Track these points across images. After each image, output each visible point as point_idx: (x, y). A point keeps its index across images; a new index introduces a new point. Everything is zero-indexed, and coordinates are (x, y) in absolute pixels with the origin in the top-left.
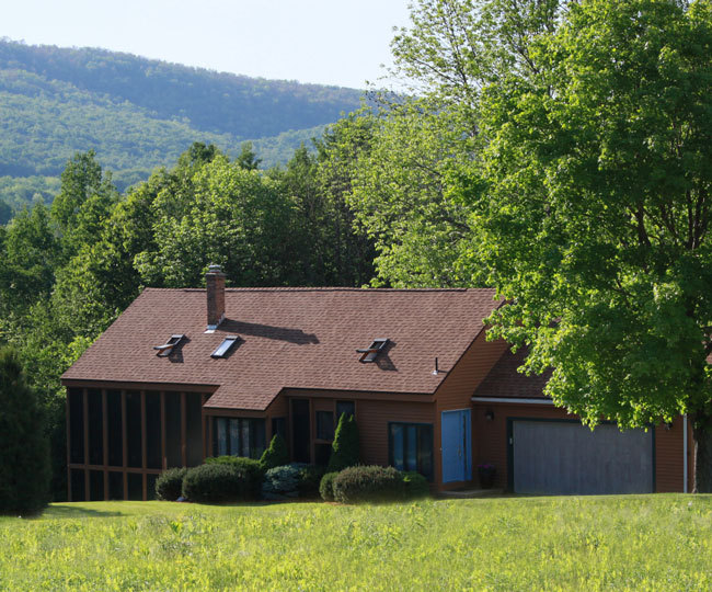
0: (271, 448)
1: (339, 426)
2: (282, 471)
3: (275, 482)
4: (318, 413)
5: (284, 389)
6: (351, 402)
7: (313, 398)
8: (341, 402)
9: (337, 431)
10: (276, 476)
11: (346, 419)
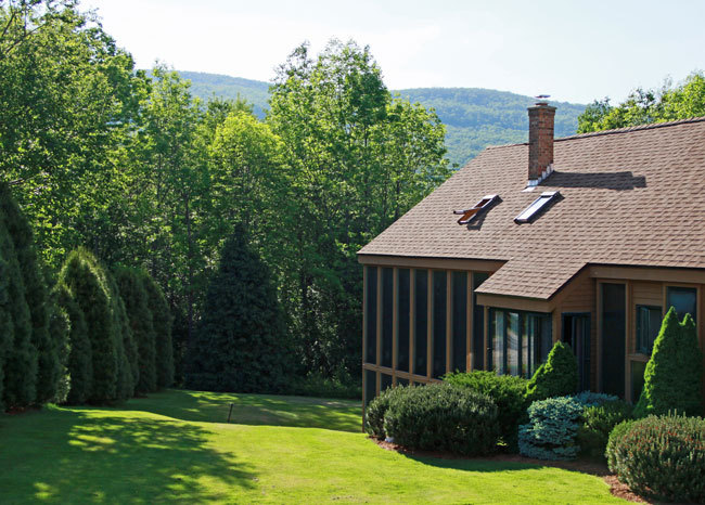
0: (548, 365)
1: (662, 332)
2: (551, 407)
3: (538, 427)
4: (639, 308)
5: (588, 265)
6: (690, 290)
7: (631, 281)
8: (675, 289)
9: (657, 342)
10: (540, 416)
11: (674, 320)
